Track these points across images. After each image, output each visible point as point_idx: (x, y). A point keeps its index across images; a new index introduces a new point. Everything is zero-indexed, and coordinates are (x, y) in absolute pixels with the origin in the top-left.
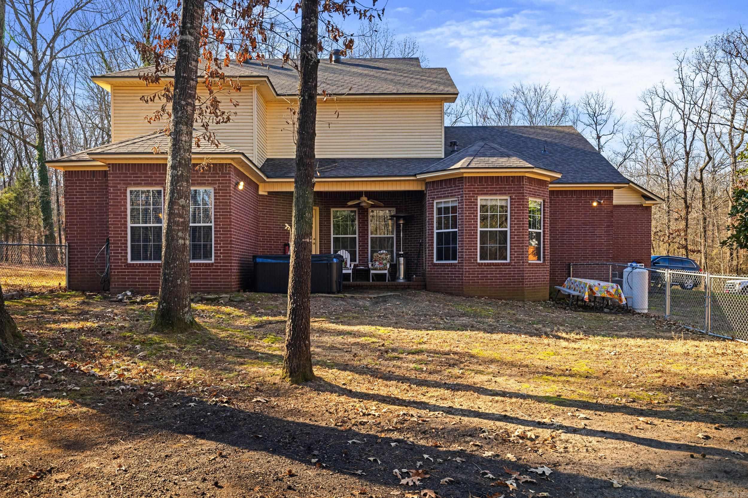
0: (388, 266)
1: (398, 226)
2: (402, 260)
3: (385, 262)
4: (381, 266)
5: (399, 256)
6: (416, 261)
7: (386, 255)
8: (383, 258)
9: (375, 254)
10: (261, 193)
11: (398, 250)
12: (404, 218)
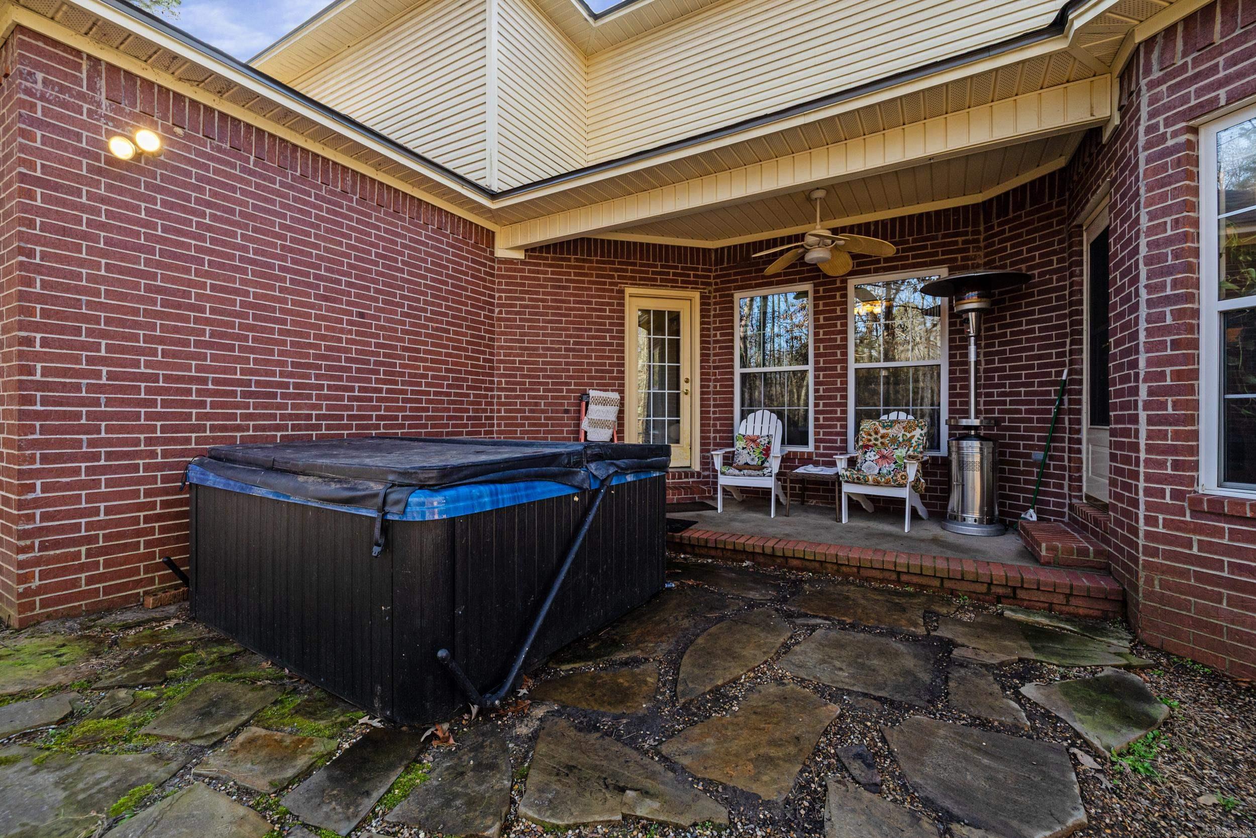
0: (912, 471)
1: (957, 321)
2: (973, 450)
3: (901, 452)
4: (887, 467)
5: (961, 434)
6: (1038, 455)
7: (909, 428)
8: (894, 440)
9: (866, 425)
10: (501, 252)
11: (958, 409)
12: (981, 285)
